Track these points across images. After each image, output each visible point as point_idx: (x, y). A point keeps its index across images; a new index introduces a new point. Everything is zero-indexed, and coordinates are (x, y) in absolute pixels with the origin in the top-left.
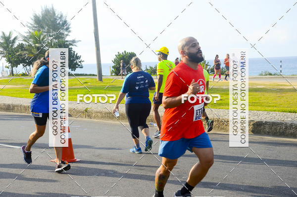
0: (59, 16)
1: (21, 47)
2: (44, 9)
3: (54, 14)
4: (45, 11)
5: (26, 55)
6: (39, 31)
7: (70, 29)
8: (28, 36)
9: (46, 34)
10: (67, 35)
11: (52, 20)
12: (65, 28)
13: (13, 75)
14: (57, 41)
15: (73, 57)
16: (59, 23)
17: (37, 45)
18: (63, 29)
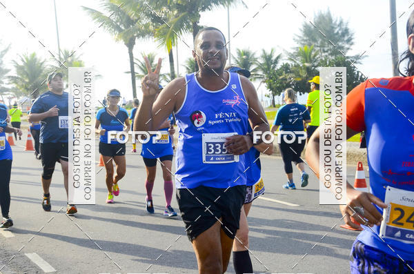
0: (338, 23)
1: (286, 68)
2: (317, 15)
3: (331, 20)
4: (320, 17)
5: (292, 78)
6: (310, 45)
7: (353, 41)
8: (295, 53)
9: (319, 48)
10: (348, 49)
11: (328, 29)
12: (346, 38)
13: (274, 106)
14: (333, 58)
15: (357, 79)
16: (338, 33)
17: (307, 64)
18: (343, 40)
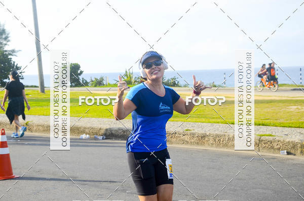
7: (8, 39)
10: (6, 44)
12: (4, 36)
15: (13, 67)
18: (2, 38)
